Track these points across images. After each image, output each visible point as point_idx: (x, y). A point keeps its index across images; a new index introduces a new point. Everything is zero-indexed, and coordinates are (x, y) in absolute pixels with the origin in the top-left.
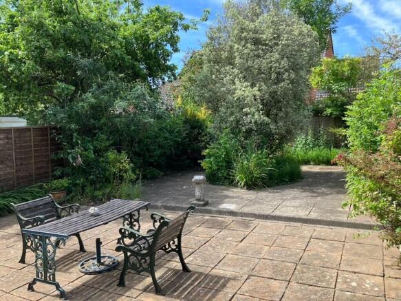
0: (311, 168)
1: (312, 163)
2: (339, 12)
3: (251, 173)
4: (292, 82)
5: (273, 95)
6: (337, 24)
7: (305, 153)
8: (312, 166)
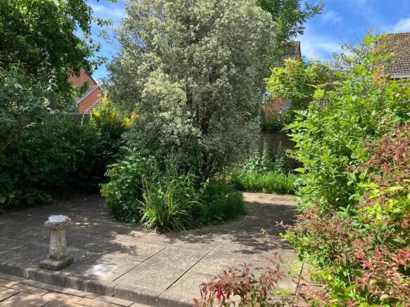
0: (261, 197)
1: (264, 190)
2: (308, 11)
3: (165, 208)
4: (232, 80)
5: (206, 96)
6: (304, 25)
7: (257, 177)
8: (263, 195)
